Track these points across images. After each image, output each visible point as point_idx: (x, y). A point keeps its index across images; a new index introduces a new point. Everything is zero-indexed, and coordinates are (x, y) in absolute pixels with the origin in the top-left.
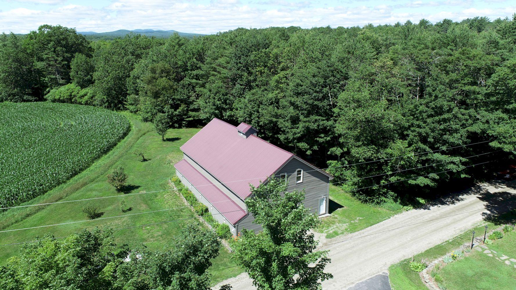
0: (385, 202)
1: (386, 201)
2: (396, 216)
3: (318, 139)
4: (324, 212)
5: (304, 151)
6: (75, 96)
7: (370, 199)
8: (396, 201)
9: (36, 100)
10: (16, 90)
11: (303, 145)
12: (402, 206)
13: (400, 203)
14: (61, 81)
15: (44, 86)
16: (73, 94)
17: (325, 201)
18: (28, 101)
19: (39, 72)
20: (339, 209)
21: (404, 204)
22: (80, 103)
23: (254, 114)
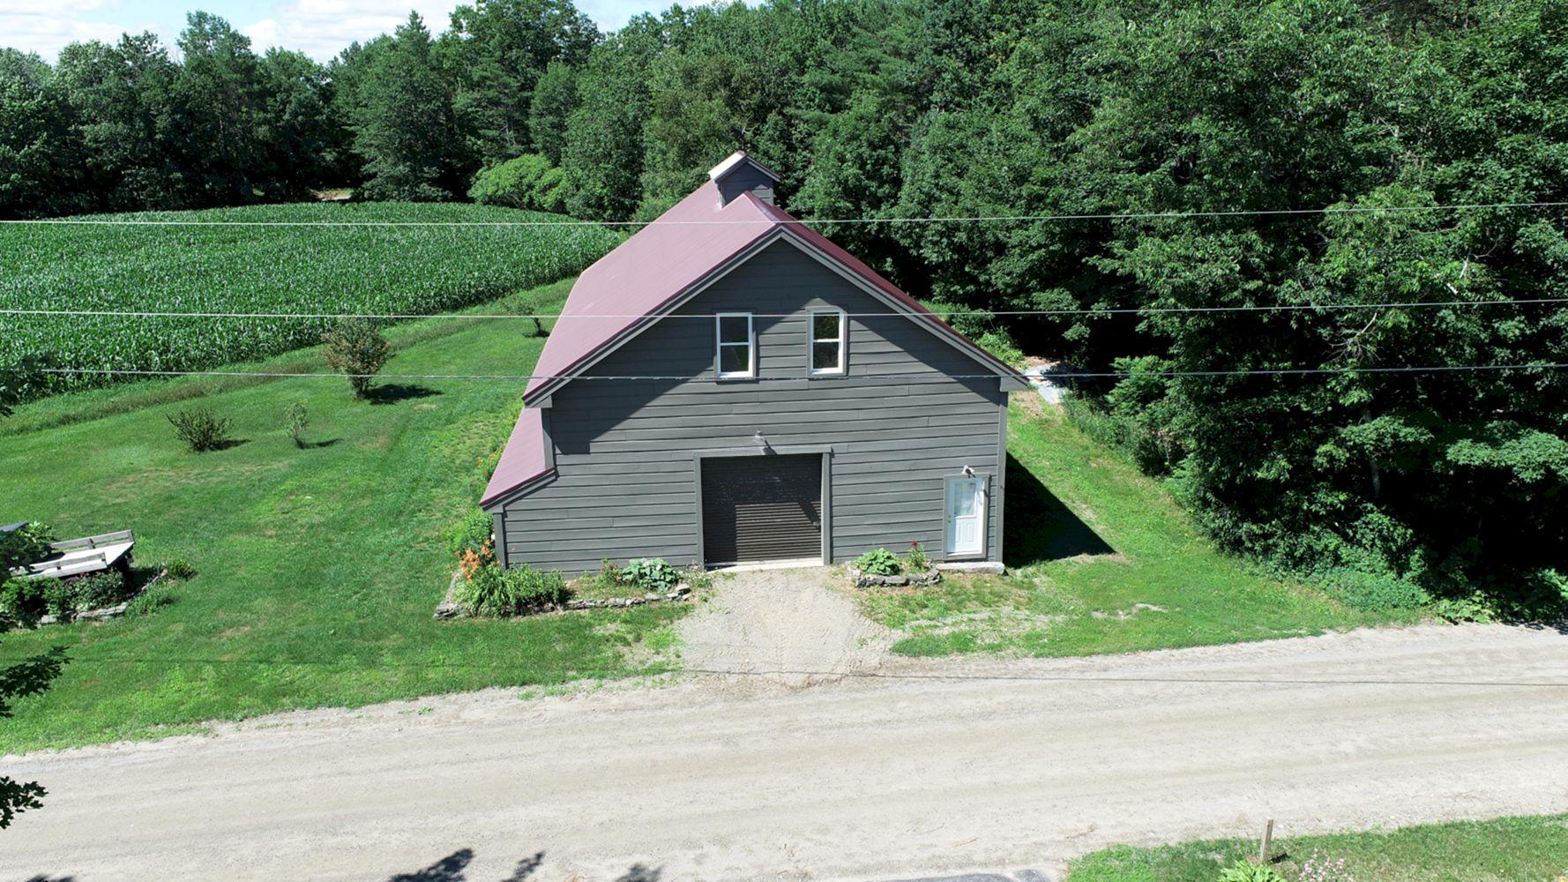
0: (1337, 560)
1: (1345, 558)
2: (1364, 632)
3: (1092, 260)
4: (977, 548)
5: (1053, 322)
6: (531, 187)
7: (1253, 537)
8: (1397, 562)
9: (445, 199)
10: (401, 167)
11: (1054, 301)
12: (1424, 597)
13: (1422, 581)
14: (514, 148)
15: (473, 163)
16: (525, 181)
17: (980, 498)
18: (427, 199)
19: (466, 124)
20: (1084, 558)
21: (1441, 585)
22: (541, 209)
23: (939, 200)
